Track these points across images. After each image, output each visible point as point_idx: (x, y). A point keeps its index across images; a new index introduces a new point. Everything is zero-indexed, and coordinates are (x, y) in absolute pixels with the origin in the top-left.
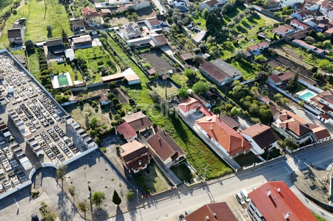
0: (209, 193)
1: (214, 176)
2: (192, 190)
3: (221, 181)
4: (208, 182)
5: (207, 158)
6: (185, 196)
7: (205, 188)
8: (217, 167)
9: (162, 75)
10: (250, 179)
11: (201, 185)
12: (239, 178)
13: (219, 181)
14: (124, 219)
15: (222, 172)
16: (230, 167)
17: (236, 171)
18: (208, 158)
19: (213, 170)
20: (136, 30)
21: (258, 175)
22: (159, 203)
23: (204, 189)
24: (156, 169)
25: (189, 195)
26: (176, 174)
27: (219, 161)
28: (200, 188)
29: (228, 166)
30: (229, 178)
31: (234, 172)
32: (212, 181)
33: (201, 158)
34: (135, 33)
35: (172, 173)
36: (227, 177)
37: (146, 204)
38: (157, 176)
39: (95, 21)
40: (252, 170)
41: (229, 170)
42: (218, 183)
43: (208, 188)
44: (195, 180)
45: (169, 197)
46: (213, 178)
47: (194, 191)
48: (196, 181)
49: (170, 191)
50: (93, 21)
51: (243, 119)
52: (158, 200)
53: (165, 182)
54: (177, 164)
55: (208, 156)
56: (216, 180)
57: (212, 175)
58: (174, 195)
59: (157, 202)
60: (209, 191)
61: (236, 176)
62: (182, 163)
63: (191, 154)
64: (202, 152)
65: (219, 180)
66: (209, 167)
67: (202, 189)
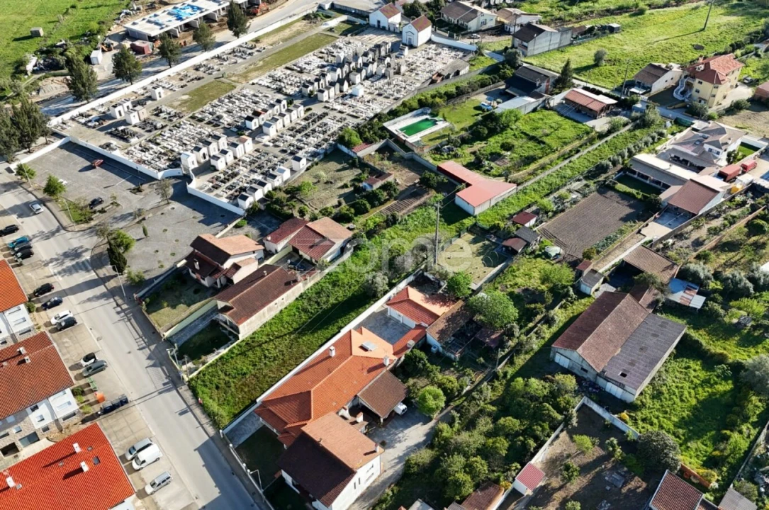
0: (157, 393)
1: (201, 395)
2: (161, 365)
3: (191, 411)
4: (184, 388)
5: (255, 376)
6: (145, 358)
7: (170, 386)
8: (230, 398)
10: (204, 469)
11: (175, 378)
12: (205, 444)
13: (188, 406)
15: (214, 406)
18: (258, 378)
19: (221, 391)
20: (710, 150)
21: (218, 484)
22: (128, 323)
23: (165, 384)
25: (150, 363)
26: (200, 333)
28: (168, 377)
30: (201, 425)
32: (188, 394)
33: (254, 365)
34: (695, 154)
35: (202, 326)
36: (204, 420)
37: (125, 306)
38: (189, 306)
40: (235, 471)
41: (226, 420)
42: (185, 407)
43: (168, 390)
44: (189, 365)
45: (141, 333)
46: (195, 395)
47: (159, 369)
48: (185, 368)
52: (133, 320)
53: (175, 320)
54: (225, 329)
55: (264, 378)
56: (191, 401)
57: (205, 391)
58: (146, 340)
59: (129, 320)
60: (160, 393)
61: (211, 438)
63: (260, 346)
64: (273, 364)
65: (194, 407)
66: (227, 383)
67: (166, 381)
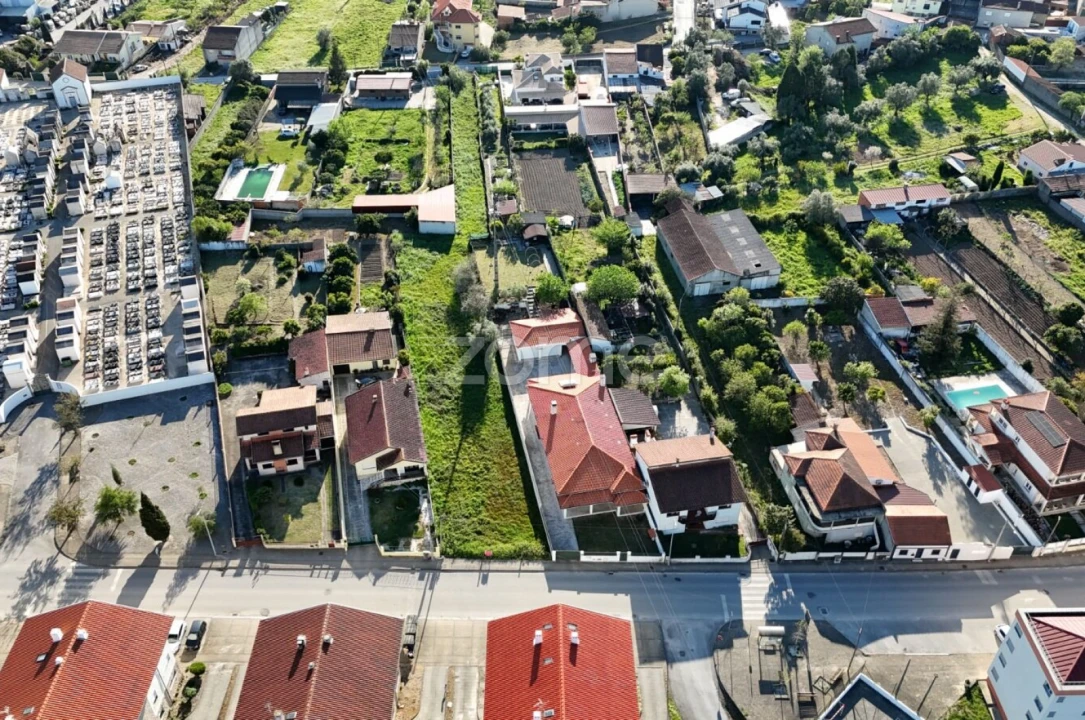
0: (428, 593)
1: (475, 552)
2: (386, 569)
3: (489, 571)
4: (447, 564)
5: (494, 496)
6: (356, 579)
7: (428, 575)
8: (505, 530)
9: (528, 225)
10: (582, 595)
11: (424, 565)
12: (548, 579)
13: (480, 571)
14: (151, 582)
15: (508, 547)
16: (544, 540)
17: (554, 559)
18: (500, 495)
19: (488, 532)
20: (552, 80)
21: (616, 592)
22: (270, 572)
23: (421, 578)
24: (327, 479)
25: (369, 579)
26: (372, 512)
27: (523, 515)
28: (413, 571)
29: (540, 533)
30: (520, 571)
31: (546, 557)
32: (461, 563)
33: (478, 489)
34: (543, 90)
35: (363, 505)
36: (516, 565)
37: (235, 563)
38: (315, 500)
39: (459, 38)
40: (610, 569)
41: (536, 546)
42: (477, 574)
43: (434, 580)
44: (414, 543)
45: (308, 567)
46: (470, 556)
47: (390, 573)
48: (415, 549)
49: (321, 552)
50: (454, 37)
51: (694, 414)
52: (271, 565)
53: (324, 525)
54: (396, 487)
55: (504, 489)
56: (476, 565)
57: (474, 546)
58: (325, 567)
59: (267, 569)
60: (432, 588)
61: (546, 571)
62: (413, 488)
63: (454, 470)
64: (495, 472)
65: (486, 566)
66: (481, 522)
67: (417, 575)
